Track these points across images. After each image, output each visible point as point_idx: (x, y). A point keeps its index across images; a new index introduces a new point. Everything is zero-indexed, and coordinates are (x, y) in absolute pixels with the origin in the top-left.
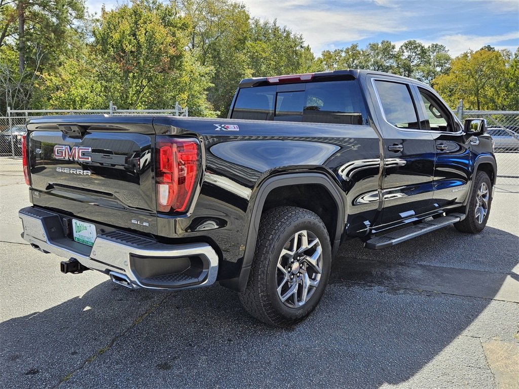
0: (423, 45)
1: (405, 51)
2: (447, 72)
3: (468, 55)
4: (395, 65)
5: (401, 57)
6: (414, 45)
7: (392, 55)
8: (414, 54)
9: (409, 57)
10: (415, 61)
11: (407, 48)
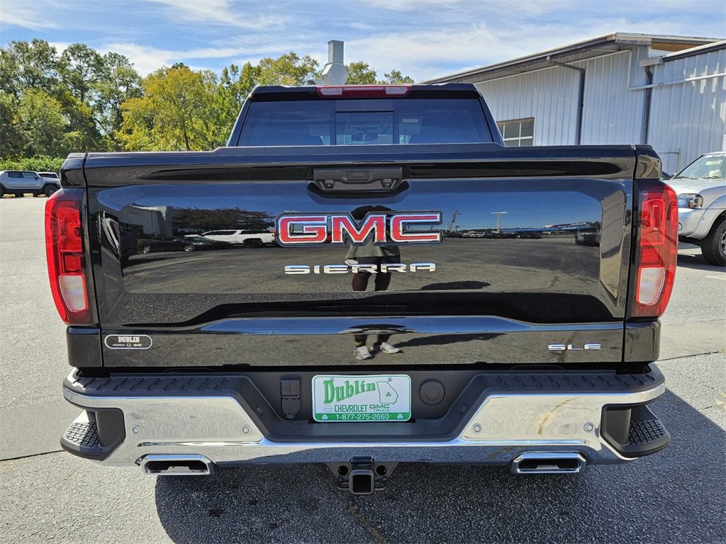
0: (97, 53)
1: (71, 58)
2: (136, 94)
3: (164, 73)
4: (59, 78)
5: (68, 67)
6: (85, 52)
7: (53, 62)
8: (86, 65)
9: (80, 68)
10: (88, 75)
11: (73, 54)
